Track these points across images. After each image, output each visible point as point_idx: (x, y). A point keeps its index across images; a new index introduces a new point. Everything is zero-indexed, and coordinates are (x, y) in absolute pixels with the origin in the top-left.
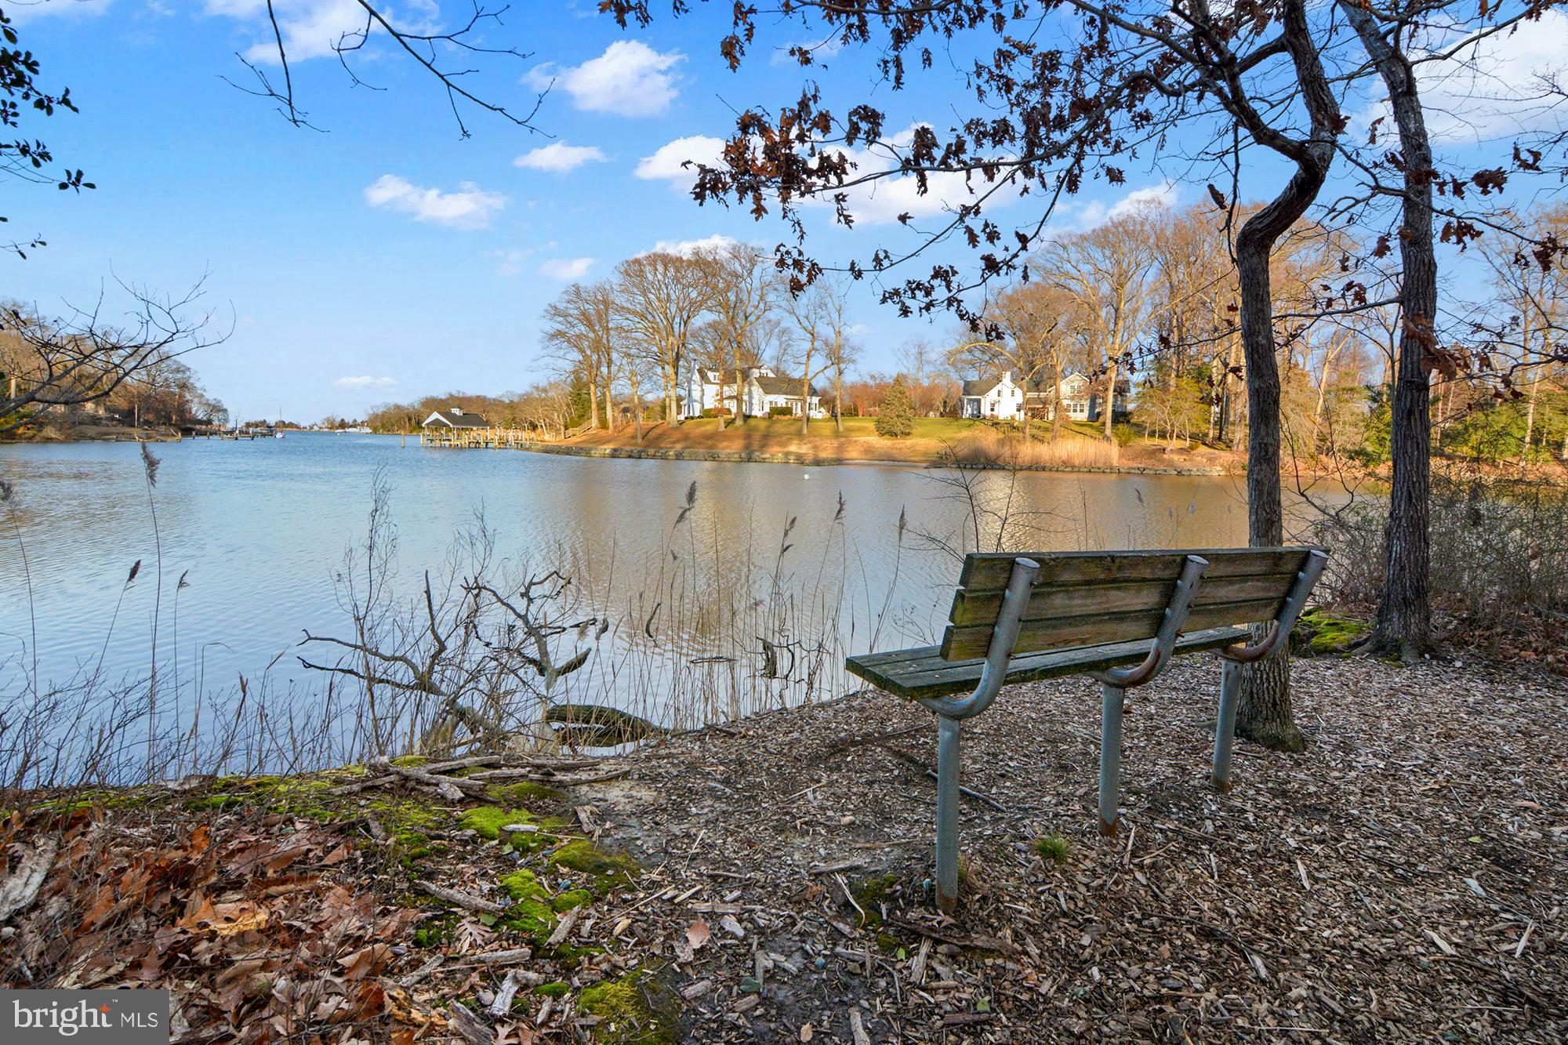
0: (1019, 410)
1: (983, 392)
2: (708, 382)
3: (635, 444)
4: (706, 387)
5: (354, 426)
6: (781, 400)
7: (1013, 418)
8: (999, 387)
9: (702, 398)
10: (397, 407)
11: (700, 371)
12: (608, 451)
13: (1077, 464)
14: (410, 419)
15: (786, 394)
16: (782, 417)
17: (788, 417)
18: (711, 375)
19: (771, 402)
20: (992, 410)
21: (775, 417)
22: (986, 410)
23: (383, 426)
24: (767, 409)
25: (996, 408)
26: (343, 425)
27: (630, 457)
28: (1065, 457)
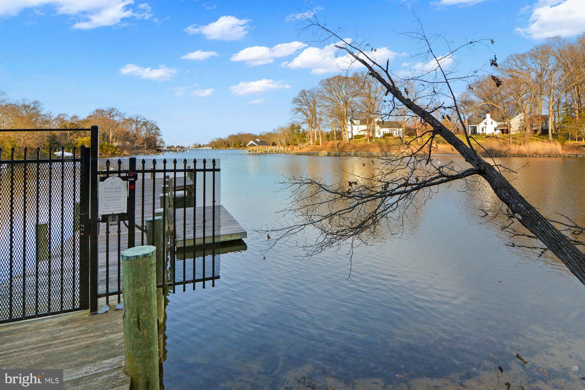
0: (495, 130)
1: (479, 123)
2: (354, 124)
3: (335, 151)
4: (354, 127)
5: (203, 146)
6: (387, 130)
7: (493, 134)
8: (485, 121)
9: (352, 131)
10: (220, 139)
11: (351, 120)
12: (326, 154)
13: (542, 153)
14: (225, 143)
15: (389, 128)
16: (389, 137)
17: (391, 137)
18: (355, 121)
19: (383, 132)
20: (483, 130)
21: (386, 137)
22: (479, 130)
23: (215, 146)
24: (382, 134)
25: (484, 129)
26: (200, 146)
27: (336, 156)
28: (535, 151)
